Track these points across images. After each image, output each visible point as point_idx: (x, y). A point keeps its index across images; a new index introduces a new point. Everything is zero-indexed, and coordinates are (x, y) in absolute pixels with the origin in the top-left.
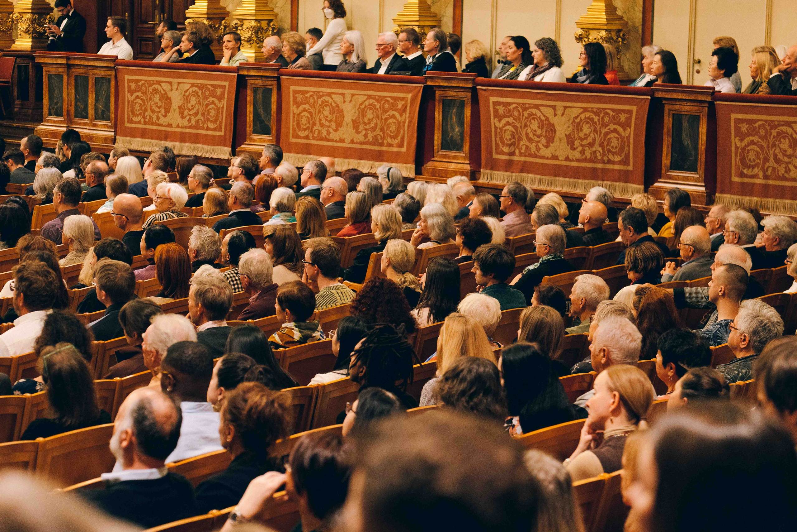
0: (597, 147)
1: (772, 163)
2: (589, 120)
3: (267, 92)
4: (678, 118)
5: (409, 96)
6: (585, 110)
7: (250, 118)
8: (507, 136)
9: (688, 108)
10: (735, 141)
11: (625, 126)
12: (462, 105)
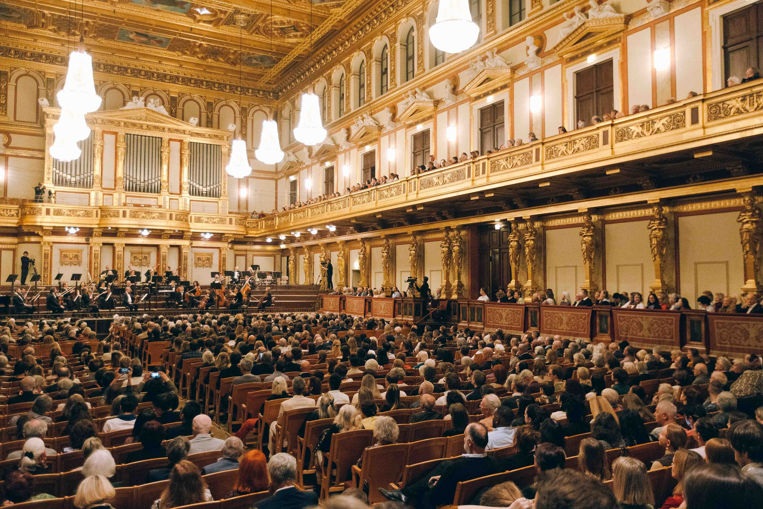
0: (660, 332)
1: (733, 339)
2: (656, 322)
3: (536, 312)
4: (692, 322)
5: (587, 314)
6: (654, 319)
7: (530, 321)
8: (625, 328)
9: (695, 318)
10: (717, 331)
11: (671, 324)
12: (607, 317)
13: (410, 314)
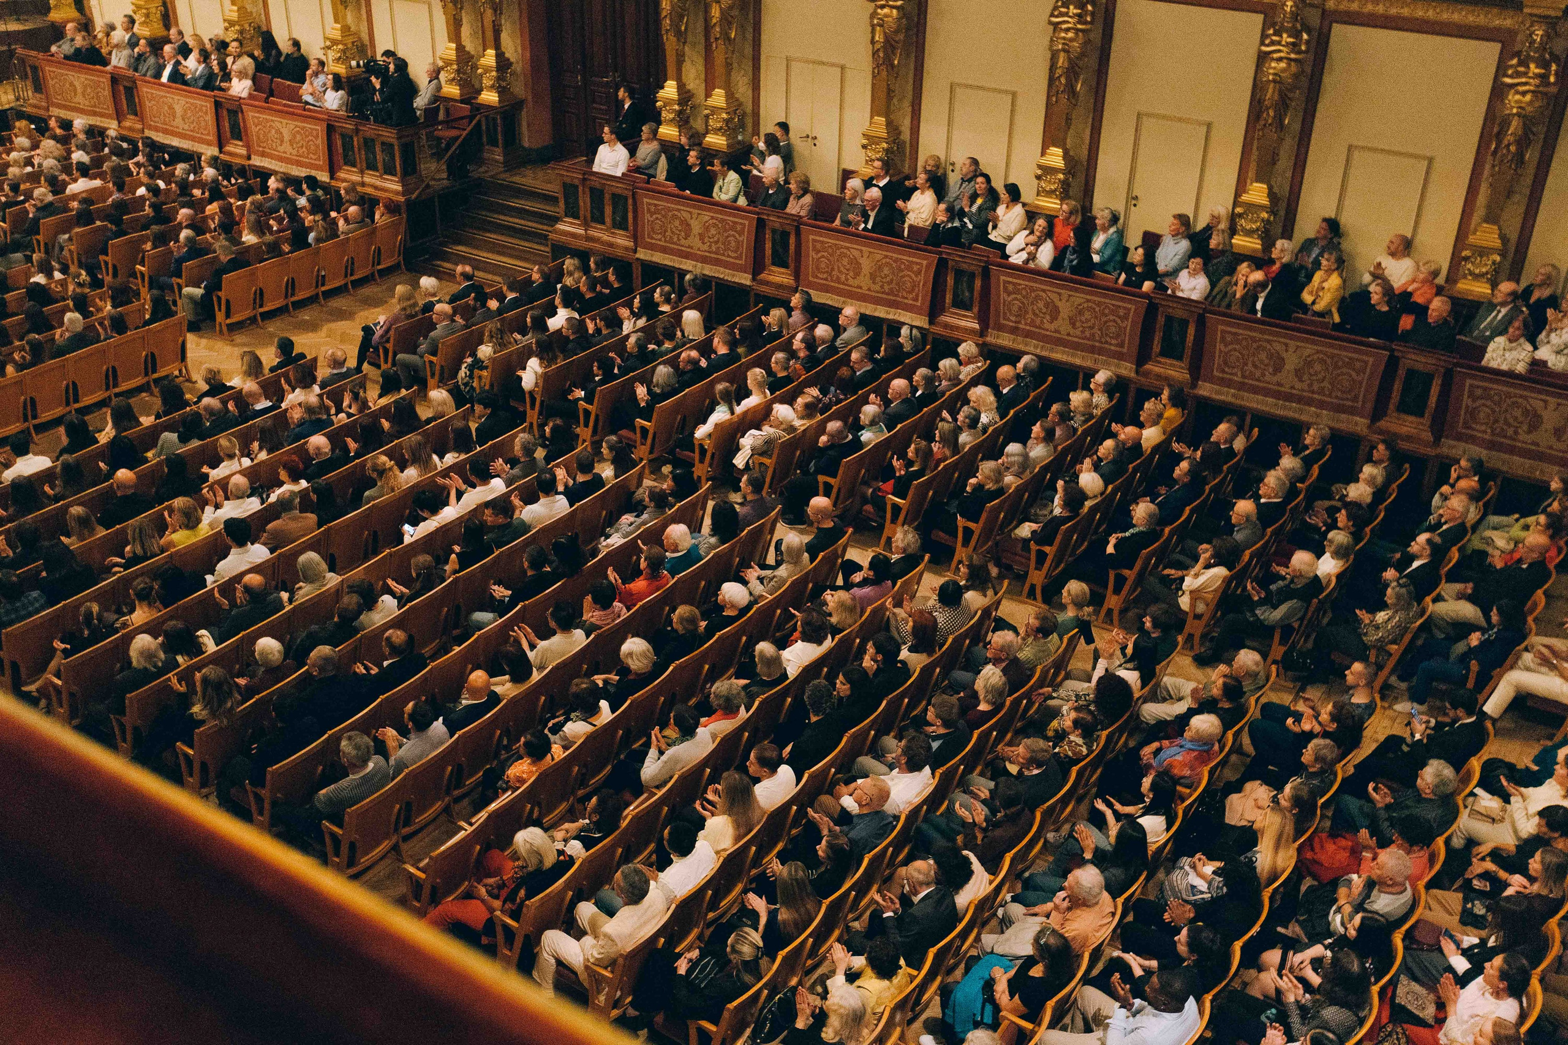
0: (1096, 330)
1: (1250, 367)
2: (1089, 309)
3: (785, 235)
5: (925, 262)
6: (1088, 301)
7: (768, 251)
8: (1015, 309)
9: (1179, 313)
10: (1220, 346)
11: (1125, 318)
12: (972, 276)
13: (389, 170)
